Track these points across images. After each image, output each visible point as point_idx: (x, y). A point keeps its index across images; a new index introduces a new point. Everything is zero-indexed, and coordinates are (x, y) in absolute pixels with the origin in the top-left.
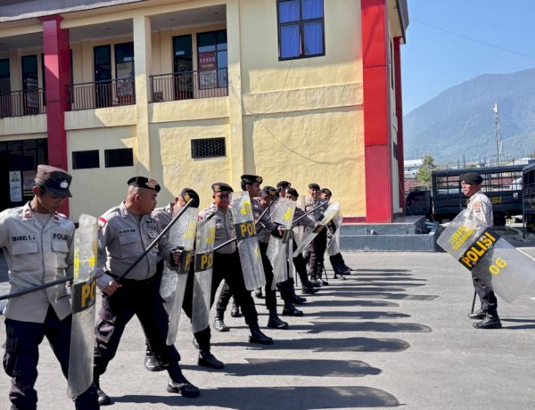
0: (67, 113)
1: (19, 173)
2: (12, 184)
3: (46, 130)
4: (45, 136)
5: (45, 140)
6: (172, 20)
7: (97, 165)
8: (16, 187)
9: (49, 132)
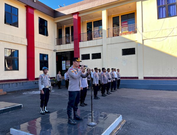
0: (80, 43)
1: (65, 61)
2: (63, 65)
3: (73, 48)
4: (73, 50)
5: (73, 51)
6: (114, 11)
7: (89, 59)
8: (64, 66)
9: (74, 49)
